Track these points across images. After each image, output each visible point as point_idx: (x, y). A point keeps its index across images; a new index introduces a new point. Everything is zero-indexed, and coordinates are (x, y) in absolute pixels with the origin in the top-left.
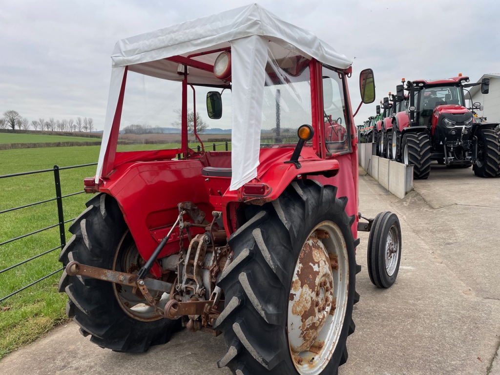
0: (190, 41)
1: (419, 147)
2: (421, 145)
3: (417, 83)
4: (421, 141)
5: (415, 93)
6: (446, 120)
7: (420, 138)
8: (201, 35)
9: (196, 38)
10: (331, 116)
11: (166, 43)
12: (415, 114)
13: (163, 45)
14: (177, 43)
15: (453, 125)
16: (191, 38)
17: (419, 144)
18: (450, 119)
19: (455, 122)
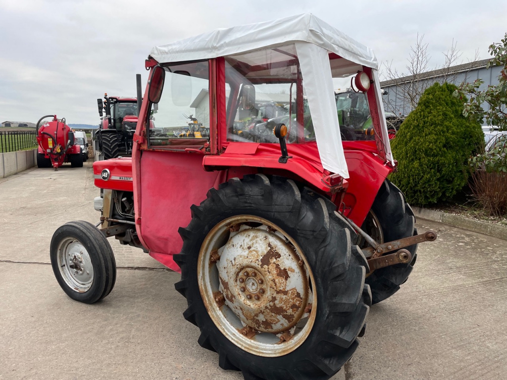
1: (110, 143)
2: (111, 142)
3: (112, 98)
4: (111, 139)
5: (111, 105)
6: (126, 126)
7: (111, 137)
8: (362, 55)
9: (360, 54)
10: (56, 116)
12: (112, 121)
14: (353, 52)
15: (130, 129)
16: (358, 53)
17: (110, 141)
18: (129, 125)
19: (131, 128)
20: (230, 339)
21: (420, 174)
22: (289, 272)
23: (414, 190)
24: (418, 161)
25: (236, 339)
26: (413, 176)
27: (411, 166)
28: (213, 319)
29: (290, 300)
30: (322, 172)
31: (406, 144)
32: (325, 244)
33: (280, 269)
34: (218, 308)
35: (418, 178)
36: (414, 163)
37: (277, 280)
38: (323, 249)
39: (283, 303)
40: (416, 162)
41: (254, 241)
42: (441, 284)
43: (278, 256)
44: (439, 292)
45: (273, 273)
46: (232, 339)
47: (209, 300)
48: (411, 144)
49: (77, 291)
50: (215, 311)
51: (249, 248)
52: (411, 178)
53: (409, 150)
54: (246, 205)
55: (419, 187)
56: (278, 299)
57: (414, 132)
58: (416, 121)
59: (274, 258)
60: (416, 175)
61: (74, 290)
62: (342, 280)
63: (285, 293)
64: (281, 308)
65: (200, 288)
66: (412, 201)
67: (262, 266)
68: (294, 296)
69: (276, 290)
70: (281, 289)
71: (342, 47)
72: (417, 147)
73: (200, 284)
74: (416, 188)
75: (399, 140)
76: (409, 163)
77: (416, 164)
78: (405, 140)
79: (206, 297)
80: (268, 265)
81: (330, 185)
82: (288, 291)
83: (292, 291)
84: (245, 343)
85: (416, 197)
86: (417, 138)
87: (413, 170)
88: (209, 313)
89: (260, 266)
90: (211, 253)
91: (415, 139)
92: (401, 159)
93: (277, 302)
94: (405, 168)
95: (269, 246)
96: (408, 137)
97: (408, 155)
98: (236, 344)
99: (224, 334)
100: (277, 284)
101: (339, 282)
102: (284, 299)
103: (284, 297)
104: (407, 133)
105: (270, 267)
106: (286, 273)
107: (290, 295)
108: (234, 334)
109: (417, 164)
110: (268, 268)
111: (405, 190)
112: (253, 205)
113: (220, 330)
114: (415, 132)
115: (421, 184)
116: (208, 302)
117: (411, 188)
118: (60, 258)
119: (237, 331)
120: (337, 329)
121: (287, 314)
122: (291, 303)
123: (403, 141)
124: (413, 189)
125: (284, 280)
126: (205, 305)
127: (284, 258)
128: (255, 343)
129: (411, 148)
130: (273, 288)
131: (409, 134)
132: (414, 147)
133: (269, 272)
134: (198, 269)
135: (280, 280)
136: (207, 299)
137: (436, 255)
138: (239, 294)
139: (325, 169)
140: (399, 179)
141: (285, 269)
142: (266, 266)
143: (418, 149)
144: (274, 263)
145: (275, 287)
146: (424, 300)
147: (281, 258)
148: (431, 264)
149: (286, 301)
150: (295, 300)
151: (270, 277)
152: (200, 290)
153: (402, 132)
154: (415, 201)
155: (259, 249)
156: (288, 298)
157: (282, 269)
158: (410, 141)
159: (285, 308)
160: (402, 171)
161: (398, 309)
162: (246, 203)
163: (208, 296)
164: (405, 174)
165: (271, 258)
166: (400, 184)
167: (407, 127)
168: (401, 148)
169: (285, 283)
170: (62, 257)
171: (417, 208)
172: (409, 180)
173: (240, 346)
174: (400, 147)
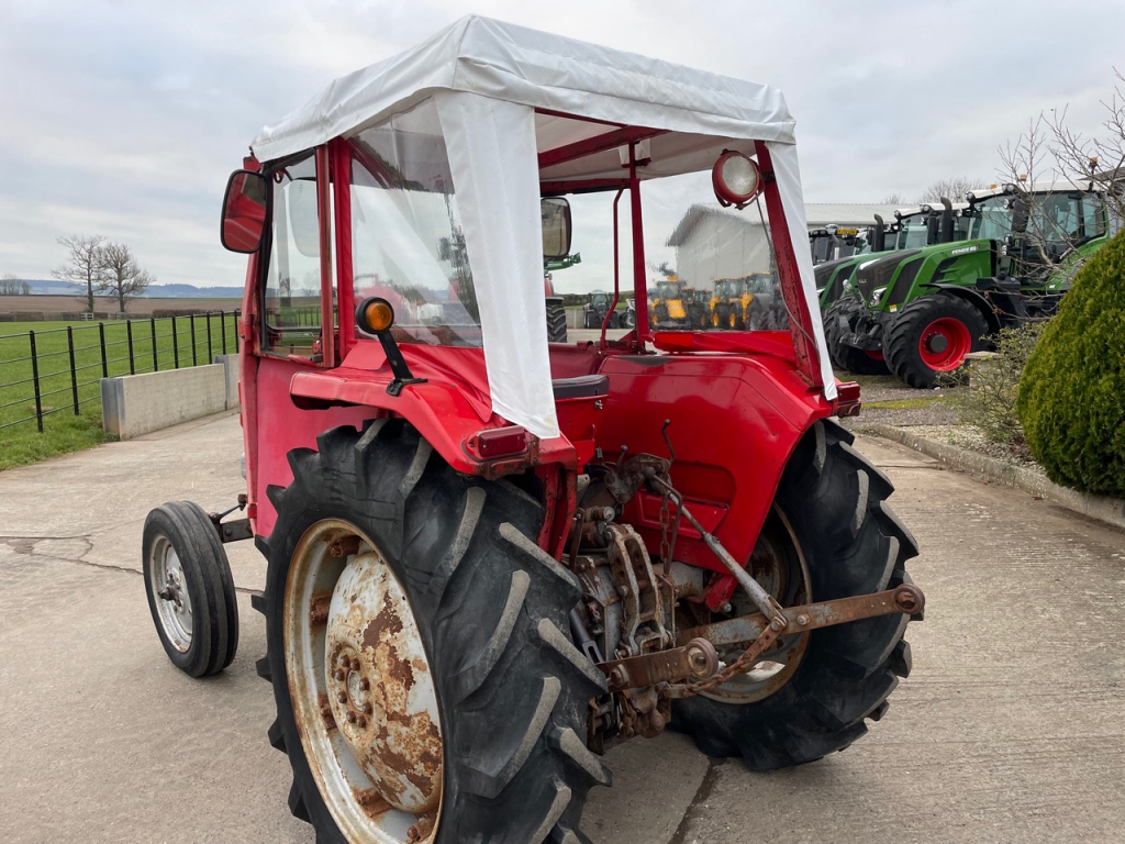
0: (691, 109)
8: (714, 107)
9: (704, 108)
11: (640, 93)
13: (635, 93)
14: (667, 103)
16: (697, 104)
20: (332, 812)
21: (1116, 410)
22: (414, 670)
23: (1104, 453)
24: (1112, 375)
25: (342, 813)
26: (1098, 414)
27: (1091, 389)
28: (308, 756)
29: (418, 741)
30: (486, 420)
31: (1083, 327)
32: (451, 611)
33: (397, 660)
34: (325, 732)
35: (1111, 422)
36: (1100, 382)
37: (388, 687)
38: (444, 623)
39: (403, 745)
40: (1105, 377)
41: (364, 584)
42: (1051, 728)
43: (397, 626)
44: (1027, 752)
45: (381, 667)
46: (336, 811)
47: (307, 710)
48: (1095, 329)
49: (178, 648)
50: (316, 738)
51: (354, 599)
52: (1093, 421)
53: (1088, 345)
54: (335, 495)
55: (1115, 447)
56: (391, 733)
57: (1104, 295)
58: (1111, 268)
59: (388, 630)
60: (1105, 414)
61: (174, 644)
62: (482, 709)
63: (406, 721)
64: (401, 756)
65: (291, 679)
66: (1101, 482)
67: (364, 645)
68: (425, 731)
69: (386, 712)
70: (397, 709)
71: (607, 95)
72: (1110, 337)
73: (289, 672)
74: (1108, 449)
75: (1065, 319)
76: (1087, 380)
77: (1105, 383)
78: (1080, 318)
79: (300, 703)
80: (375, 648)
81: (478, 456)
82: (411, 716)
83: (419, 718)
84: (357, 826)
85: (1109, 473)
86: (1111, 313)
87: (1097, 399)
88: (304, 742)
89: (360, 647)
90: (311, 601)
91: (1106, 316)
92: (1068, 370)
93: (390, 740)
94: (1076, 393)
95: (385, 600)
96: (1087, 309)
97: (1086, 359)
98: (340, 824)
99: (324, 795)
100: (389, 695)
101: (473, 714)
102: (404, 735)
103: (404, 730)
104: (1086, 300)
105: (379, 651)
106: (409, 670)
107: (415, 727)
108: (344, 801)
109: (1107, 384)
110: (374, 654)
111: (1079, 451)
112: (343, 497)
113: (319, 784)
114: (1108, 297)
115: (1118, 438)
116: (303, 716)
117: (1094, 448)
118: (156, 576)
119: (351, 794)
120: (474, 837)
121: (416, 773)
122: (419, 748)
123: (1075, 320)
124: (1099, 451)
125: (403, 689)
126: (298, 721)
127: (408, 633)
128: (377, 829)
129: (1093, 342)
130: (381, 706)
131: (1090, 301)
132: (1101, 337)
133: (375, 664)
134: (286, 635)
135: (396, 687)
136: (301, 707)
137: (1093, 641)
138: (338, 708)
139: (494, 414)
140: (1061, 423)
141: (406, 662)
142: (370, 649)
143: (1113, 343)
144: (387, 643)
145: (383, 703)
146: (969, 769)
147: (403, 631)
148: (1064, 665)
149: (409, 742)
150: (427, 740)
151: (376, 677)
152: (291, 684)
153: (1072, 298)
154: (1107, 482)
155: (367, 605)
156: (413, 734)
157: (401, 659)
158: (1092, 320)
159: (408, 757)
160: (1068, 401)
161: (874, 786)
162: (333, 489)
163: (306, 700)
164: (1076, 410)
165: (383, 631)
166: (1066, 436)
167: (1089, 283)
168: (1068, 340)
169: (404, 696)
170: (160, 573)
171: (1116, 502)
172: (1089, 426)
173: (344, 831)
174: (1066, 337)
